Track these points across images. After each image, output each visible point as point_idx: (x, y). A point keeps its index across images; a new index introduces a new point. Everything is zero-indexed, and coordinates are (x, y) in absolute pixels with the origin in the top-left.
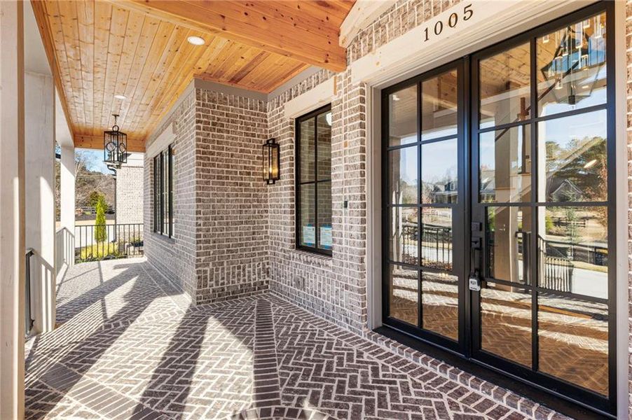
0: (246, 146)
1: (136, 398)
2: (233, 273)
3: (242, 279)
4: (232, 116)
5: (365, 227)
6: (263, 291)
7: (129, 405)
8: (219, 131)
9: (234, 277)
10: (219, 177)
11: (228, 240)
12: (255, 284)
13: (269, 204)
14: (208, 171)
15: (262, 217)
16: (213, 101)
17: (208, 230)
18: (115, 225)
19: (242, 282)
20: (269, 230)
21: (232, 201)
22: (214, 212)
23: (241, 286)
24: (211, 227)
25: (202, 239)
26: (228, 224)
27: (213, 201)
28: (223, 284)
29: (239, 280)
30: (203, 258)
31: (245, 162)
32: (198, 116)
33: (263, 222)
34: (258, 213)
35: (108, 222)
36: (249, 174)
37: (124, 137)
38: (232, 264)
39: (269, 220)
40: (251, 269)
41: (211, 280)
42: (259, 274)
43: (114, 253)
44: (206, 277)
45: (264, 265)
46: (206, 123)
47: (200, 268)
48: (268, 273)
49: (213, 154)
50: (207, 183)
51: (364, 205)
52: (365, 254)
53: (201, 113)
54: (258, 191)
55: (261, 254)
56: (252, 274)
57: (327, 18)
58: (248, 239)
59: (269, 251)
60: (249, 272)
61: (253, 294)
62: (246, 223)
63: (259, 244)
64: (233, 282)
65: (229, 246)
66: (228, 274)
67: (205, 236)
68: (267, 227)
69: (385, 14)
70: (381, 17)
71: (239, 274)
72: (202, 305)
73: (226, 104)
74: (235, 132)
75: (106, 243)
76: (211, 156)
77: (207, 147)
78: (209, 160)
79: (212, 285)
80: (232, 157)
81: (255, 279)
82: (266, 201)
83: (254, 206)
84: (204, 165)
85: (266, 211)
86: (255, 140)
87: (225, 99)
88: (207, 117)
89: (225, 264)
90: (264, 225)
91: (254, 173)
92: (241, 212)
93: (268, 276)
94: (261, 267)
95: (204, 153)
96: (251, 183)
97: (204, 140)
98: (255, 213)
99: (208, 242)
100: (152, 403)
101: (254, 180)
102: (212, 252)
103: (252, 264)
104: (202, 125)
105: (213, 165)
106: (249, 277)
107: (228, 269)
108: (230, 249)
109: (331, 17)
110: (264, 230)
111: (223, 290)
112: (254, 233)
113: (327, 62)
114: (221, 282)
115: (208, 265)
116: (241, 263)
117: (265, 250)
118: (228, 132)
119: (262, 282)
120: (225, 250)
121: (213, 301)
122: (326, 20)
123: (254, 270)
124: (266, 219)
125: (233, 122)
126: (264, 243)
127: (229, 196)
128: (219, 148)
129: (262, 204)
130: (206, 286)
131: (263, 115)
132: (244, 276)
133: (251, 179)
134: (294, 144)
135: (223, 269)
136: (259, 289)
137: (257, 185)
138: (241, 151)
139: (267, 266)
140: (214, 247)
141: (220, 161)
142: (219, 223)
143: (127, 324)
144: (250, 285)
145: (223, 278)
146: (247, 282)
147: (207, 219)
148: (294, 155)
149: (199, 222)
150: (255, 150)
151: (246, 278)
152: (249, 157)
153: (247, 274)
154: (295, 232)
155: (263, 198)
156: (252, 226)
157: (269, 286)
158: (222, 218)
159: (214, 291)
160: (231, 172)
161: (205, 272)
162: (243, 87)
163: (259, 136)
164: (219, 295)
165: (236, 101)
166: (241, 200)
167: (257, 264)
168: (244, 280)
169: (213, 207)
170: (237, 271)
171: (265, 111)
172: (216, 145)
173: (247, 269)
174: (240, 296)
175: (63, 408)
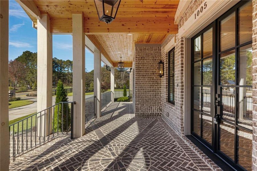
0: (153, 64)
1: (105, 135)
2: (148, 109)
3: (151, 111)
4: (148, 54)
5: (183, 94)
6: (159, 117)
7: (103, 136)
8: (143, 60)
9: (148, 110)
10: (143, 76)
11: (146, 97)
12: (156, 114)
13: (162, 85)
14: (139, 74)
15: (159, 89)
16: (141, 50)
17: (139, 93)
18: (129, 91)
19: (151, 112)
20: (162, 95)
21: (147, 84)
22: (141, 87)
23: (151, 113)
24: (140, 92)
25: (137, 96)
26: (146, 91)
27: (141, 84)
28: (144, 112)
29: (150, 111)
30: (137, 102)
31: (152, 70)
32: (136, 56)
33: (159, 91)
34: (157, 88)
35: (127, 90)
36: (154, 74)
37: (123, 64)
38: (147, 105)
39: (162, 91)
40: (154, 108)
41: (140, 110)
42: (157, 110)
43: (127, 100)
44: (138, 109)
45: (159, 107)
46: (139, 58)
47: (136, 106)
48: (161, 110)
49: (141, 68)
50: (139, 78)
51: (183, 86)
52: (183, 105)
53: (137, 55)
54: (157, 80)
55: (159, 103)
56: (155, 110)
57: (168, 16)
58: (153, 97)
59: (162, 102)
60: (154, 109)
61: (155, 117)
62: (153, 91)
63: (157, 99)
64: (148, 112)
65: (146, 99)
66: (146, 109)
67: (138, 95)
68: (161, 93)
69: (187, 9)
70: (186, 10)
71: (150, 109)
72: (137, 118)
73: (146, 50)
74: (149, 60)
75: (126, 97)
76: (140, 69)
77: (139, 66)
78: (140, 70)
79: (140, 112)
80: (147, 68)
81: (156, 112)
82: (161, 84)
83: (156, 86)
84: (138, 72)
85: (161, 87)
86: (156, 62)
87: (145, 49)
88: (139, 56)
89: (145, 105)
90: (160, 92)
91: (156, 73)
92: (151, 87)
93: (161, 112)
94: (158, 108)
95: (138, 68)
96: (155, 77)
97: (138, 64)
98: (156, 88)
99: (139, 97)
100: (107, 137)
101: (156, 76)
102: (140, 101)
103: (155, 106)
104: (137, 59)
105: (141, 72)
106: (154, 111)
107: (146, 107)
108: (147, 100)
109: (169, 15)
110: (160, 94)
111: (144, 114)
112: (156, 95)
113: (168, 32)
114: (143, 111)
115: (139, 105)
116: (151, 105)
117: (160, 102)
118: (146, 60)
119: (159, 113)
120: (145, 100)
121: (141, 117)
122: (168, 17)
123: (156, 108)
124: (160, 90)
125: (148, 56)
126: (159, 99)
127: (146, 82)
128: (143, 66)
129: (159, 85)
130: (138, 112)
131: (159, 52)
132: (152, 110)
133: (154, 76)
134: (168, 62)
135: (144, 107)
136: (157, 115)
137: (157, 78)
138: (151, 66)
139: (161, 108)
140: (141, 99)
141: (143, 70)
142: (143, 91)
143: (115, 119)
144: (154, 114)
145: (144, 110)
146: (153, 112)
147: (139, 90)
148: (168, 66)
149: (136, 90)
150: (156, 65)
151: (152, 111)
152: (154, 68)
153: (153, 110)
154: (168, 95)
155: (159, 83)
156: (155, 93)
157: (162, 115)
158: (144, 89)
159: (141, 114)
160: (147, 74)
161: (138, 107)
162: (151, 43)
163: (158, 60)
164: (143, 116)
165: (149, 49)
166: (151, 83)
167: (157, 106)
168: (152, 112)
169: (141, 86)
170: (149, 108)
171: (160, 50)
172: (142, 65)
173: (153, 108)
174: (150, 117)
175: (92, 133)
